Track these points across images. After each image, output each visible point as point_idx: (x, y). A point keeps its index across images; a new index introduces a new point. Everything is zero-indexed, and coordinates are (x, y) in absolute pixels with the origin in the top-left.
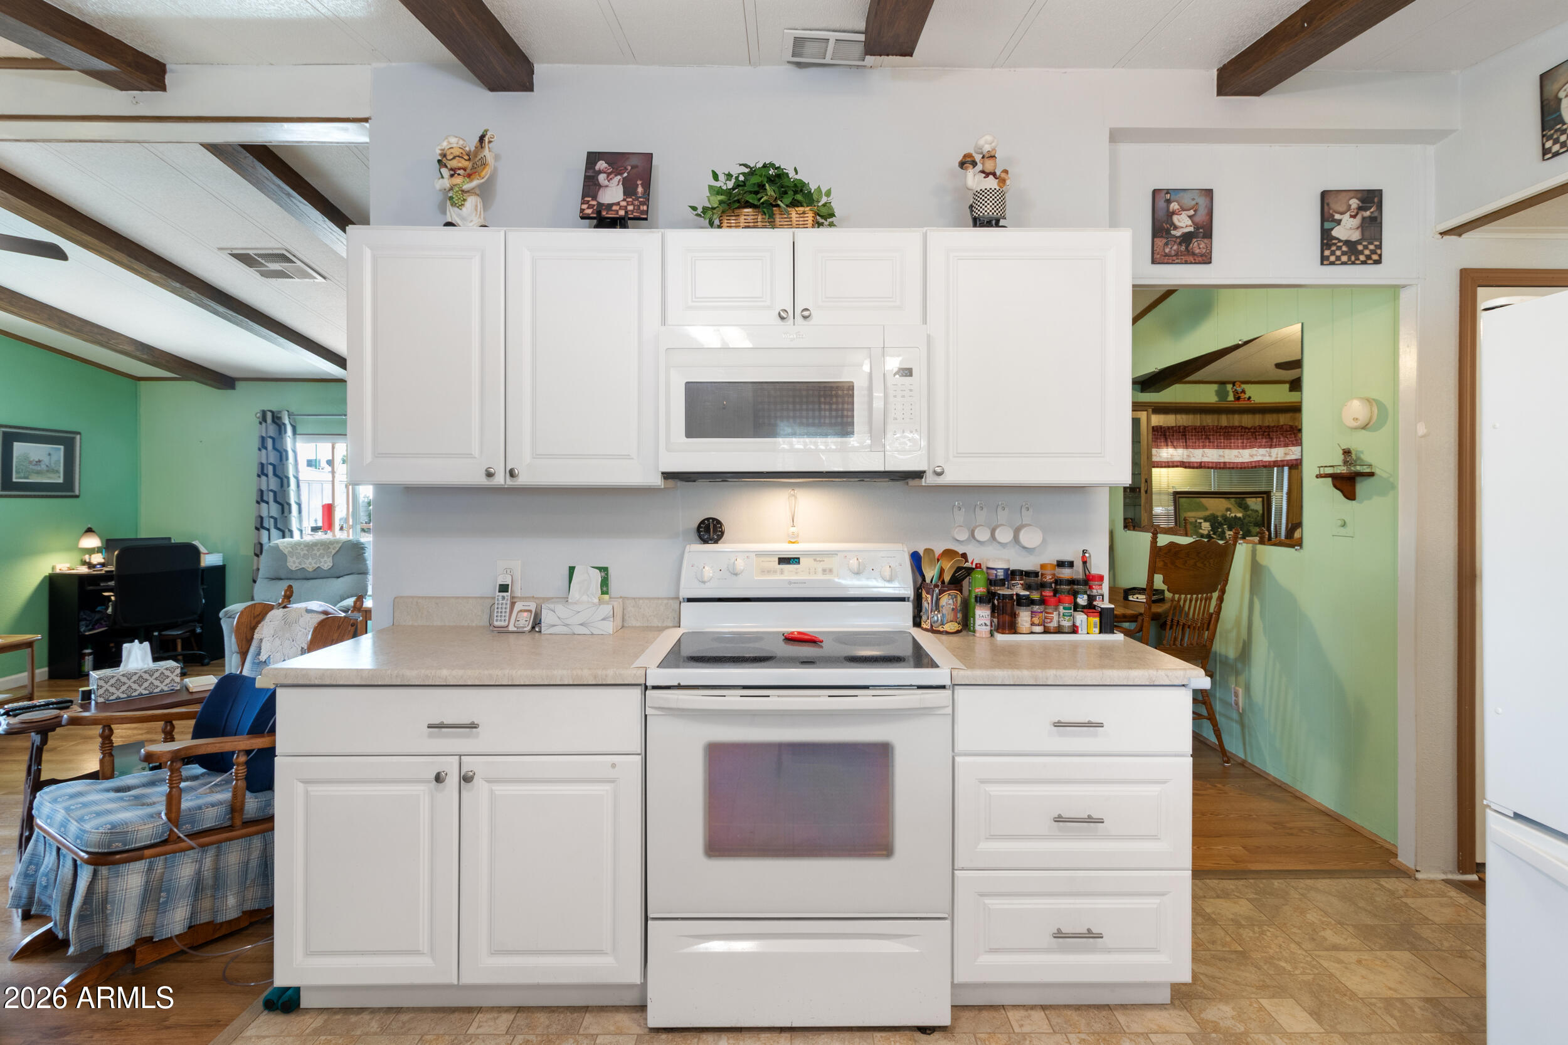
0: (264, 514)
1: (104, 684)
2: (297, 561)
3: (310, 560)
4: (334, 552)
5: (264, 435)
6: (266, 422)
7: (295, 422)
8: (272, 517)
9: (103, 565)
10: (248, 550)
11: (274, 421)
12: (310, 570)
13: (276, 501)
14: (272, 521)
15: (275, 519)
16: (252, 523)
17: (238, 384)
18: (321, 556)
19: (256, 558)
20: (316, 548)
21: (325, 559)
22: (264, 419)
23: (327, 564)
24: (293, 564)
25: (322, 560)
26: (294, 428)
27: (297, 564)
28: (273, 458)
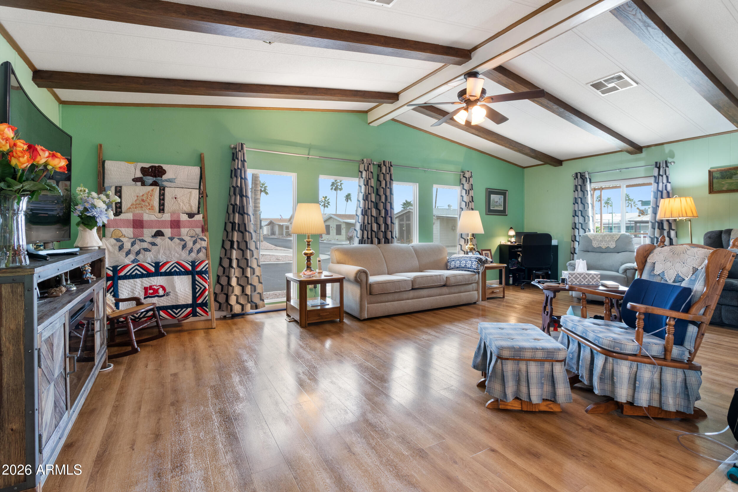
0: (577, 222)
1: (571, 277)
2: (597, 243)
3: (604, 243)
4: (616, 239)
5: (577, 184)
6: (577, 178)
7: (591, 177)
8: (580, 223)
9: (515, 242)
10: (568, 239)
11: (581, 177)
12: (604, 248)
13: (582, 215)
14: (580, 225)
15: (582, 224)
16: (570, 226)
17: (564, 163)
18: (610, 241)
19: (572, 242)
20: (606, 237)
21: (612, 242)
22: (577, 177)
23: (612, 245)
24: (595, 244)
25: (610, 243)
26: (590, 179)
27: (597, 245)
28: (580, 195)
